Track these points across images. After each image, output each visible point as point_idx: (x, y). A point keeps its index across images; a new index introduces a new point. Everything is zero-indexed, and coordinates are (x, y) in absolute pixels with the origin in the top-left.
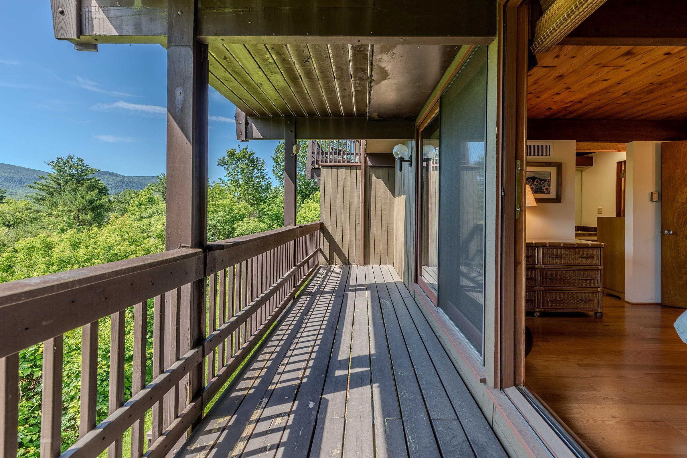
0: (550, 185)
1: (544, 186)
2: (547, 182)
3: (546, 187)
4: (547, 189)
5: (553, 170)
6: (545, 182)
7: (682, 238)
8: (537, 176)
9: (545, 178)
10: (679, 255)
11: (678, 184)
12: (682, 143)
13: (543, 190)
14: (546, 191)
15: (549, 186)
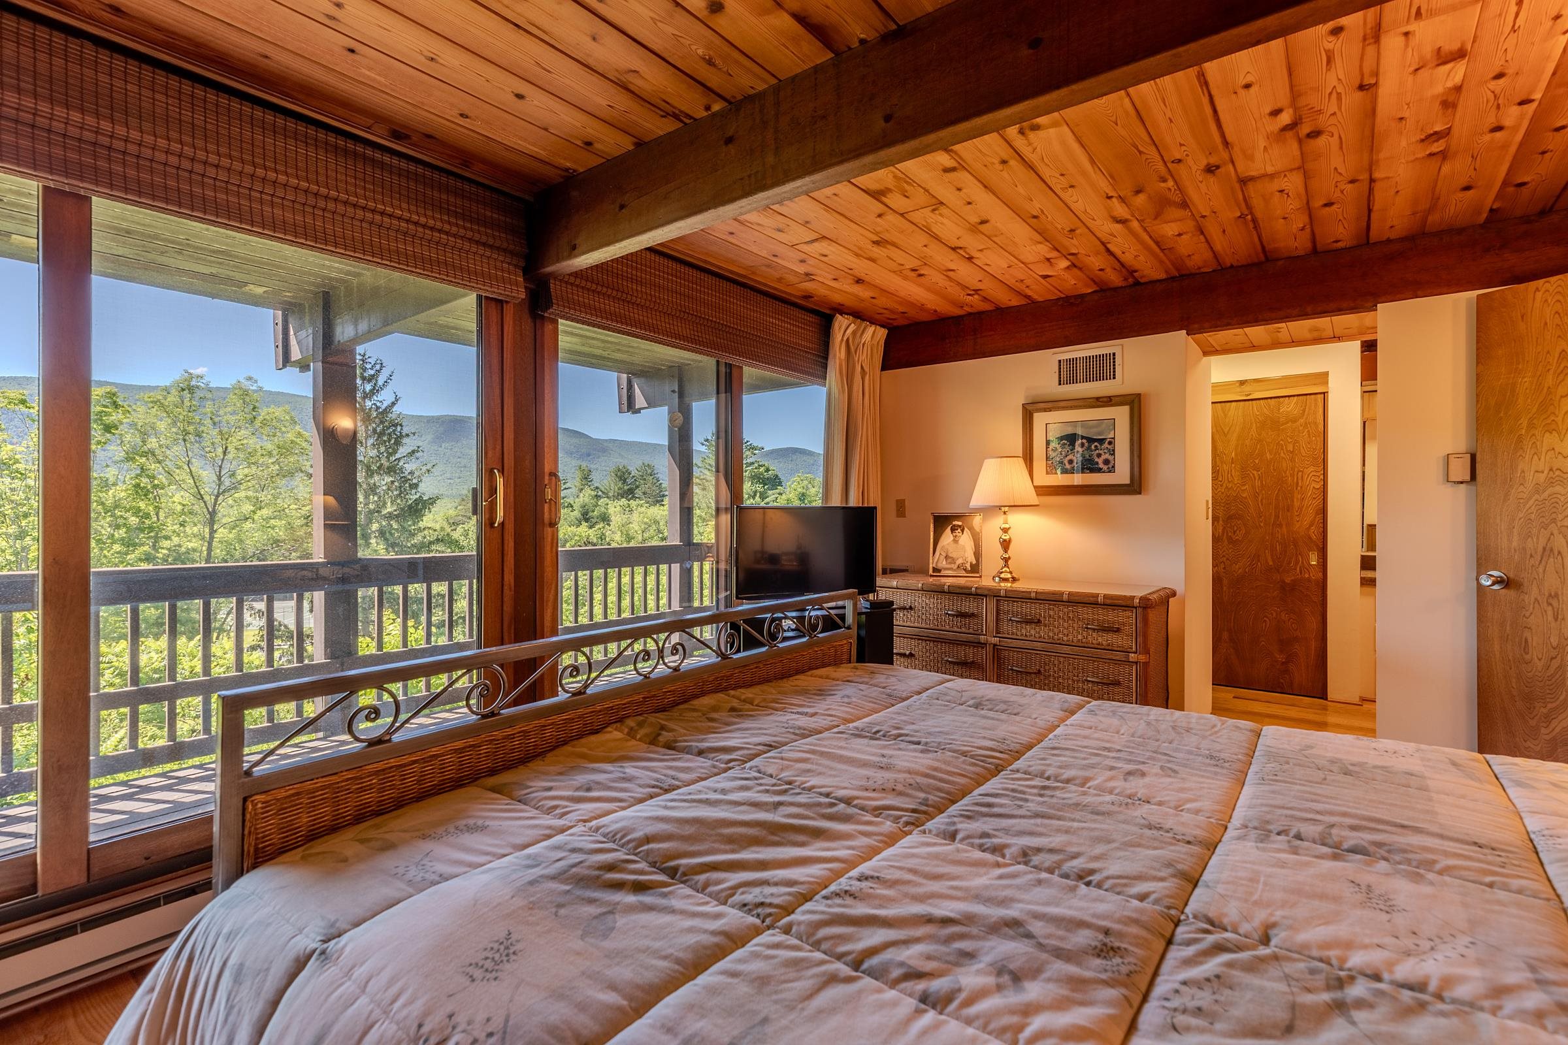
0: (1114, 450)
1: (1099, 455)
2: (1106, 445)
3: (1104, 457)
4: (1106, 462)
5: (1121, 414)
6: (1101, 445)
7: (1536, 599)
8: (1080, 432)
9: (1101, 435)
10: (1527, 657)
11: (1525, 424)
12: (1537, 290)
13: (1097, 463)
14: (1105, 468)
15: (1113, 453)
